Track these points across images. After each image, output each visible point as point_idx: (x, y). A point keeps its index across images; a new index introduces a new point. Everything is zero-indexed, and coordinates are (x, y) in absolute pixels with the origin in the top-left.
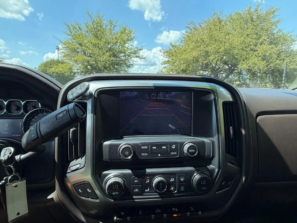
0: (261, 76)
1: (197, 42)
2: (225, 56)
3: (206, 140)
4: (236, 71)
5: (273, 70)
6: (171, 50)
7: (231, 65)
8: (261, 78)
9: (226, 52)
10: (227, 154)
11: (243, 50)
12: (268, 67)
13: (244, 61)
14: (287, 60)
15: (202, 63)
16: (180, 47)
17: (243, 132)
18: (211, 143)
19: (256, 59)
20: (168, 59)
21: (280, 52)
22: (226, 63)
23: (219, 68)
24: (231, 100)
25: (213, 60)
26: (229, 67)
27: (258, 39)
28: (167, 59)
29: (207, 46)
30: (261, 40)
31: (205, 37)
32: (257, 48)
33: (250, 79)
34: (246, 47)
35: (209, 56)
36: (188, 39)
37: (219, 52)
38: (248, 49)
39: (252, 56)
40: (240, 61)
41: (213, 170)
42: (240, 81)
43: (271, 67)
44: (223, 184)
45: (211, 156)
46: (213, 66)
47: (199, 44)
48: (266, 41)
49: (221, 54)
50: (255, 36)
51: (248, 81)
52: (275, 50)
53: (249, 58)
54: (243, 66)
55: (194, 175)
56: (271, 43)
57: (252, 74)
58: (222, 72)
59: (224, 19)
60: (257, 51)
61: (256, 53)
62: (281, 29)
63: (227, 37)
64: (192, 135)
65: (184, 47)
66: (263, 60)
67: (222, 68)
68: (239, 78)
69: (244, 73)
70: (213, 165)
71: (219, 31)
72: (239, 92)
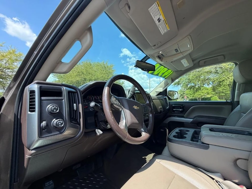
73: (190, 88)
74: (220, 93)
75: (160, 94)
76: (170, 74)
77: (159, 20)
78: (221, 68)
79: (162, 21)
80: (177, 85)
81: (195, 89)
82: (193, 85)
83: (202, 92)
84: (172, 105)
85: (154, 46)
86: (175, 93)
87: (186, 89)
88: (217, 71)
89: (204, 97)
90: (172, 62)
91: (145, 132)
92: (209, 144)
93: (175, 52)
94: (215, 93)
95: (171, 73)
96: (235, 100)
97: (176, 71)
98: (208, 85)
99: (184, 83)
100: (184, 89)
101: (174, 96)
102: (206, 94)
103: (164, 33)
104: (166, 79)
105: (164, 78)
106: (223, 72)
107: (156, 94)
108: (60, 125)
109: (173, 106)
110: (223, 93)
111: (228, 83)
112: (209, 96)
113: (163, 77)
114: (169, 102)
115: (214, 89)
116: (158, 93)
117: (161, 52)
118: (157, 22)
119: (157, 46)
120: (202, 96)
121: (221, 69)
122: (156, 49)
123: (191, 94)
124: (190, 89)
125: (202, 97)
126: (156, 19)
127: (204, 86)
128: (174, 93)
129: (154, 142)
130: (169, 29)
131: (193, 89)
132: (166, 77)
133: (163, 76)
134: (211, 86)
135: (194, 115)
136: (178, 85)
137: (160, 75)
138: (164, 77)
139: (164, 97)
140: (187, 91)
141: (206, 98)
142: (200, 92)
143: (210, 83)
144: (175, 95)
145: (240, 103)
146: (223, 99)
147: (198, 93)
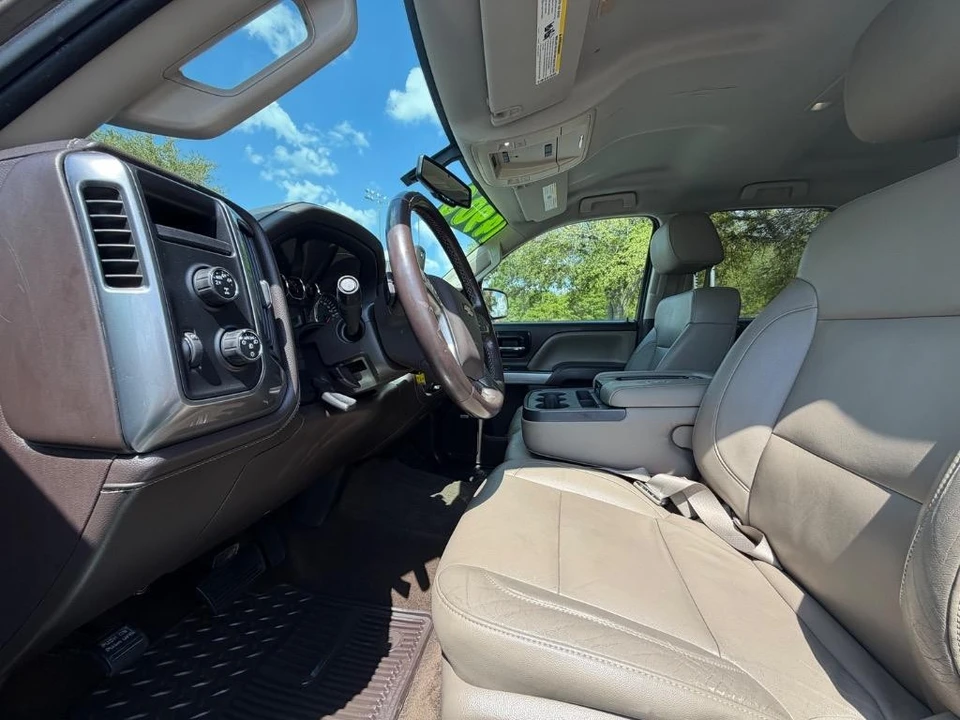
76: (498, 230)
77: (549, 30)
78: (594, 238)
79: (553, 36)
81: (527, 299)
82: (520, 283)
83: (542, 310)
85: (500, 115)
88: (584, 246)
90: (519, 187)
91: (490, 387)
92: (625, 408)
93: (541, 155)
95: (500, 228)
96: (645, 318)
97: (517, 224)
98: (560, 287)
103: (542, 78)
104: (481, 244)
105: (477, 241)
106: (596, 252)
108: (252, 354)
110: (589, 313)
111: (606, 284)
113: (474, 238)
117: (507, 144)
118: (541, 34)
119: (507, 117)
121: (592, 241)
122: (502, 126)
126: (542, 25)
127: (551, 289)
128: (492, 302)
129: (437, 458)
130: (558, 73)
131: (523, 298)
132: (483, 240)
133: (477, 233)
134: (565, 291)
135: (552, 363)
137: (468, 228)
138: (477, 239)
143: (564, 283)
144: (493, 308)
145: (656, 324)
147: (528, 312)
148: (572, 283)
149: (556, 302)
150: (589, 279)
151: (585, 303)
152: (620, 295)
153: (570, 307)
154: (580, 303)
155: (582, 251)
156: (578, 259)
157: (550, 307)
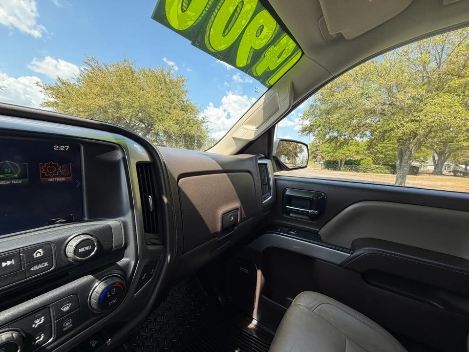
0: (176, 139)
1: (103, 87)
2: (141, 113)
3: (112, 223)
4: (153, 131)
5: (185, 135)
6: (60, 87)
7: (147, 124)
8: (176, 141)
9: (142, 109)
10: (147, 234)
11: (158, 110)
12: (181, 131)
13: (160, 121)
14: (195, 127)
15: (113, 116)
16: (77, 87)
17: (165, 200)
18: (122, 225)
19: (170, 122)
20: (55, 100)
21: (189, 120)
22: (141, 121)
23: (135, 125)
24: (148, 160)
25: (126, 115)
26: (145, 125)
27: (172, 103)
28: (52, 100)
29: (118, 96)
30: (174, 104)
31: (115, 85)
32: (171, 112)
33: (167, 141)
34: (161, 108)
35: (121, 109)
36: (89, 79)
37: (133, 107)
38: (163, 111)
39: (167, 118)
40: (156, 121)
41: (127, 265)
42: (157, 142)
43: (183, 131)
44: (143, 278)
45: (123, 245)
46: (127, 122)
47: (106, 91)
48: (178, 106)
49: (136, 109)
50: (169, 99)
51: (164, 143)
52: (185, 116)
53: (165, 120)
54: (159, 127)
55: (94, 287)
56: (182, 110)
57: (168, 136)
58: (138, 131)
59: (137, 70)
60: (171, 114)
61: (170, 116)
62: (189, 99)
63: (141, 92)
64: (86, 219)
65: (83, 88)
66: (177, 124)
67: (138, 125)
68: (156, 138)
69: (161, 134)
70: (127, 257)
71: (132, 82)
72: (158, 150)
73: (331, 140)
74: (376, 153)
75: (248, 148)
80: (307, 132)
81: (339, 144)
83: (348, 150)
84: (285, 190)
86: (300, 148)
87: (321, 143)
88: (384, 110)
89: (350, 158)
94: (369, 153)
95: (295, 60)
98: (362, 137)
99: (321, 130)
100: (319, 142)
101: (297, 156)
102: (355, 153)
104: (270, 88)
105: (263, 83)
107: (235, 148)
109: (287, 193)
110: (382, 153)
111: (399, 135)
112: (357, 158)
113: (258, 78)
114: (275, 180)
115: (370, 145)
116: (241, 145)
120: (348, 157)
123: (329, 153)
124: (330, 142)
125: (348, 159)
127: (355, 138)
131: (336, 143)
132: (272, 81)
134: (365, 139)
136: (310, 132)
138: (263, 78)
139: (260, 162)
140: (323, 146)
141: (352, 160)
142: (345, 149)
143: (366, 135)
144: (299, 155)
146: (379, 164)
147: (341, 151)
148: (371, 135)
149: (358, 146)
150: (386, 131)
151: (379, 147)
152: (410, 143)
153: (368, 149)
154: (376, 147)
155: (382, 114)
156: (378, 119)
157: (353, 148)
